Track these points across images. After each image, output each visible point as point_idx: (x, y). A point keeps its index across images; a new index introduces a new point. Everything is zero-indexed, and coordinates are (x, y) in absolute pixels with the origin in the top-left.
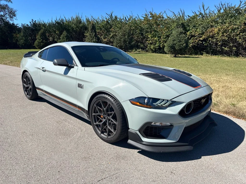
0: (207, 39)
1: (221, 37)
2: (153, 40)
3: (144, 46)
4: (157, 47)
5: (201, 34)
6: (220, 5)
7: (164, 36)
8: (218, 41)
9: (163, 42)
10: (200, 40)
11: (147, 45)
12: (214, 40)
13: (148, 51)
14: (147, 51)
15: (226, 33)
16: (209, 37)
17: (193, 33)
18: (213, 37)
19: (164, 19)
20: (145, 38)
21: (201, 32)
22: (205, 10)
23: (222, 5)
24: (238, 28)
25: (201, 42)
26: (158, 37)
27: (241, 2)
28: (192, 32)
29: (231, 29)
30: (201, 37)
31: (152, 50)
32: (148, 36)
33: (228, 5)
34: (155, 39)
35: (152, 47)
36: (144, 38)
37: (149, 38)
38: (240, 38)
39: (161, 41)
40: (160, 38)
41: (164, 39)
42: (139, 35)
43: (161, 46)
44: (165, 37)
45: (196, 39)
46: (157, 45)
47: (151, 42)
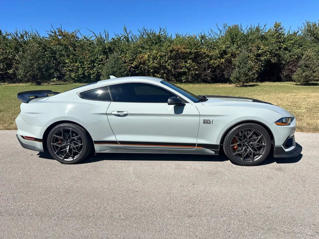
0: (139, 66)
1: (152, 64)
2: (73, 66)
3: (61, 74)
4: (80, 75)
5: (132, 60)
6: (143, 30)
7: (88, 61)
8: (150, 68)
9: (88, 69)
10: (132, 67)
11: (65, 73)
12: (146, 67)
13: (67, 80)
14: (65, 81)
15: (156, 60)
16: (140, 63)
17: (123, 59)
18: (144, 63)
19: (79, 39)
20: (61, 63)
21: (131, 57)
22: (128, 33)
23: (145, 30)
24: (165, 55)
25: (133, 69)
26: (80, 62)
27: (161, 30)
28: (121, 57)
29: (160, 56)
30: (132, 63)
31: (73, 79)
32: (65, 62)
33: (151, 31)
34: (77, 64)
35: (73, 75)
36: (59, 63)
37: (66, 63)
38: (168, 65)
39: (85, 68)
40: (82, 63)
41: (89, 65)
42: (50, 59)
43: (86, 74)
44: (90, 63)
45: (128, 66)
46: (80, 72)
47: (71, 69)
